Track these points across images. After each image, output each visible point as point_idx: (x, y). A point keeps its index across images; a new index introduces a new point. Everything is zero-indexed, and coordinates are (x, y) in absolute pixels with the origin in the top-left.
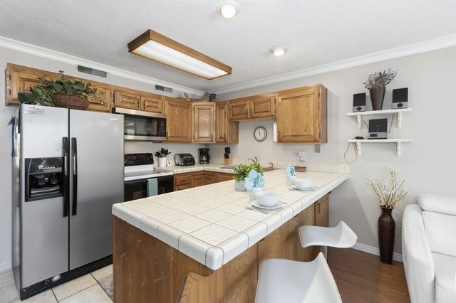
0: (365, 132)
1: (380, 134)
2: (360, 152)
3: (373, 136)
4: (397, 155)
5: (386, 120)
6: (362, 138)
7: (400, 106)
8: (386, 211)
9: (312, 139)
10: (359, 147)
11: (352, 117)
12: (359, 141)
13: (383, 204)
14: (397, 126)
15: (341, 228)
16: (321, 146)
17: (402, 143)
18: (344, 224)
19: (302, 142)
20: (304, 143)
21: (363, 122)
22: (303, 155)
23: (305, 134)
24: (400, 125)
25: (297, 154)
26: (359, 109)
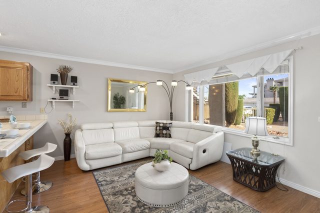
0: (57, 96)
1: (65, 97)
2: (54, 107)
3: (61, 98)
4: (72, 107)
5: (68, 90)
6: (55, 99)
7: (74, 84)
8: (68, 135)
9: (22, 99)
10: (54, 104)
11: (49, 86)
12: (54, 101)
13: (66, 132)
14: (72, 94)
15: (47, 145)
16: (27, 104)
17: (75, 102)
18: (49, 144)
19: (13, 100)
20: (14, 101)
21: (56, 90)
22: (10, 110)
23: (15, 95)
24: (74, 93)
25: (5, 109)
26: (54, 83)
